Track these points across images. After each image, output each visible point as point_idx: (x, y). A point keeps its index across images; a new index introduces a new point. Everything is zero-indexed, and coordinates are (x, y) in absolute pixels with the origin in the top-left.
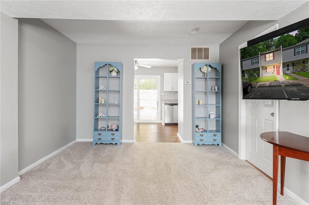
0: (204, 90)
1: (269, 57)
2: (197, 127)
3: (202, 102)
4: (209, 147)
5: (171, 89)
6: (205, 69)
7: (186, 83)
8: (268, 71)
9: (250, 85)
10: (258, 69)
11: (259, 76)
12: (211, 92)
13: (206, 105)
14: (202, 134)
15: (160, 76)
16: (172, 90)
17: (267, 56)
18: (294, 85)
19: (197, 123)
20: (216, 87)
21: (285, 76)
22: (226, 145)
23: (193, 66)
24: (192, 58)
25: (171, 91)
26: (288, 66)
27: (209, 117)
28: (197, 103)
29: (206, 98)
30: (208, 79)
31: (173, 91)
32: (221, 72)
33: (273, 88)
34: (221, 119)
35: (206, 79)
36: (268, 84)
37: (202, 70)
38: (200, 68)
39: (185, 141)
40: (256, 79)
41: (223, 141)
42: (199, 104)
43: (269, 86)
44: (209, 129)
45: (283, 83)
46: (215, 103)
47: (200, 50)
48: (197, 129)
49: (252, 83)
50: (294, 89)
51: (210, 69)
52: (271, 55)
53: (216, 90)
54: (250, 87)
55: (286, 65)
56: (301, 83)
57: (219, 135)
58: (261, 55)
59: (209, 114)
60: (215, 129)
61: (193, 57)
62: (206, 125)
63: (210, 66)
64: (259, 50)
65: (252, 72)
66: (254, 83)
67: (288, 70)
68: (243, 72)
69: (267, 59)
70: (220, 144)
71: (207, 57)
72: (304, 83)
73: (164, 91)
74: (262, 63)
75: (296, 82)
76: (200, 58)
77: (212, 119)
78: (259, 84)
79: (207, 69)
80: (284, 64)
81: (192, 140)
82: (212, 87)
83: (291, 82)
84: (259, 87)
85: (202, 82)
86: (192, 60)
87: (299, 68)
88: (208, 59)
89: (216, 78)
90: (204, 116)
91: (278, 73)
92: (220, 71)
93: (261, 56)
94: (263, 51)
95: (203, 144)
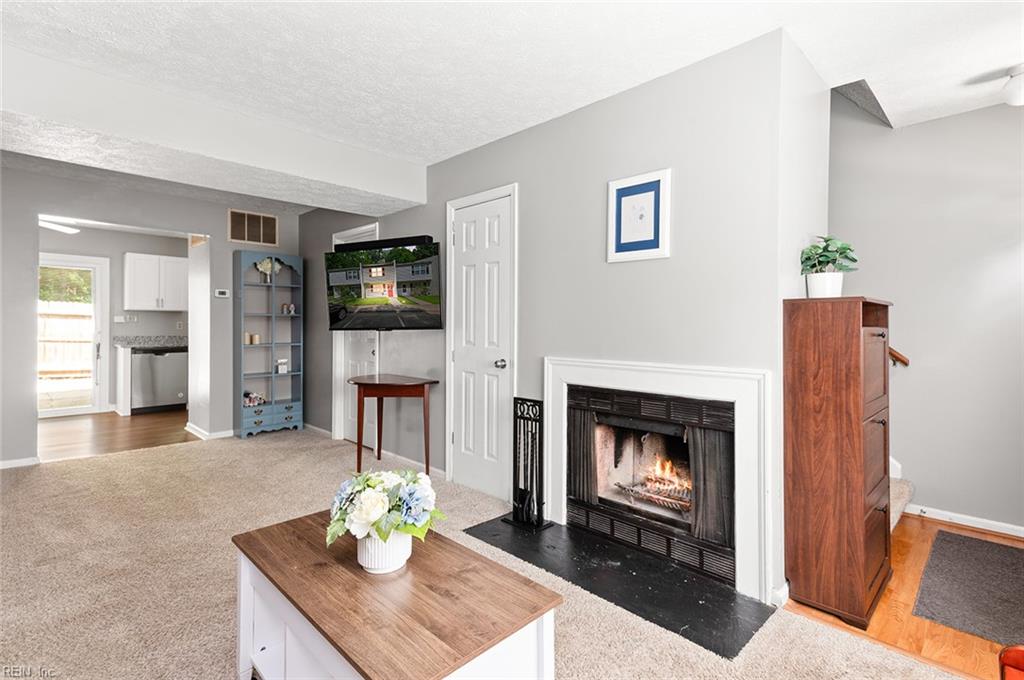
0: (263, 311)
1: (377, 272)
2: (247, 395)
3: (260, 338)
4: (274, 434)
5: (155, 304)
6: (266, 267)
7: (217, 295)
8: (374, 290)
9: (344, 308)
10: (359, 286)
11: (359, 296)
12: (281, 318)
13: (267, 347)
14: (261, 408)
15: (108, 260)
16: (158, 306)
17: (373, 270)
18: (412, 311)
19: (246, 387)
20: (292, 306)
21: (401, 299)
22: (313, 425)
23: (237, 255)
24: (234, 236)
25: (157, 309)
26: (404, 286)
27: (277, 372)
28: (247, 342)
29: (269, 332)
30: (274, 288)
31: (161, 309)
32: (302, 274)
33: (383, 315)
34: (302, 373)
35: (269, 287)
36: (375, 308)
37: (258, 267)
38: (255, 264)
39: (213, 434)
40: (355, 300)
41: (305, 419)
42: (251, 343)
43: (377, 311)
44: (277, 398)
45: (398, 307)
46: (290, 341)
47: (254, 219)
48: (247, 400)
49: (347, 305)
50: (414, 315)
51: (278, 267)
52: (380, 269)
53: (293, 312)
54: (343, 311)
55: (401, 285)
56: (422, 308)
57: (298, 405)
58: (363, 267)
59: (276, 364)
60: (290, 397)
61: (237, 234)
62: (270, 391)
63: (277, 260)
64: (361, 260)
65: (348, 289)
66: (350, 306)
67: (405, 291)
68: (330, 288)
69: (374, 275)
70: (300, 425)
71: (270, 238)
72: (427, 309)
73: (126, 308)
74: (364, 279)
75: (415, 307)
76: (254, 237)
77: (283, 376)
78: (360, 307)
79: (272, 268)
80: (398, 283)
81: (234, 429)
82: (283, 306)
83: (409, 306)
84: (360, 312)
85: (262, 294)
86: (234, 241)
87: (419, 290)
88: (274, 243)
89: (292, 288)
90: (263, 371)
91: (391, 294)
92: (300, 272)
93: (364, 270)
94: (366, 262)
95: (263, 432)
